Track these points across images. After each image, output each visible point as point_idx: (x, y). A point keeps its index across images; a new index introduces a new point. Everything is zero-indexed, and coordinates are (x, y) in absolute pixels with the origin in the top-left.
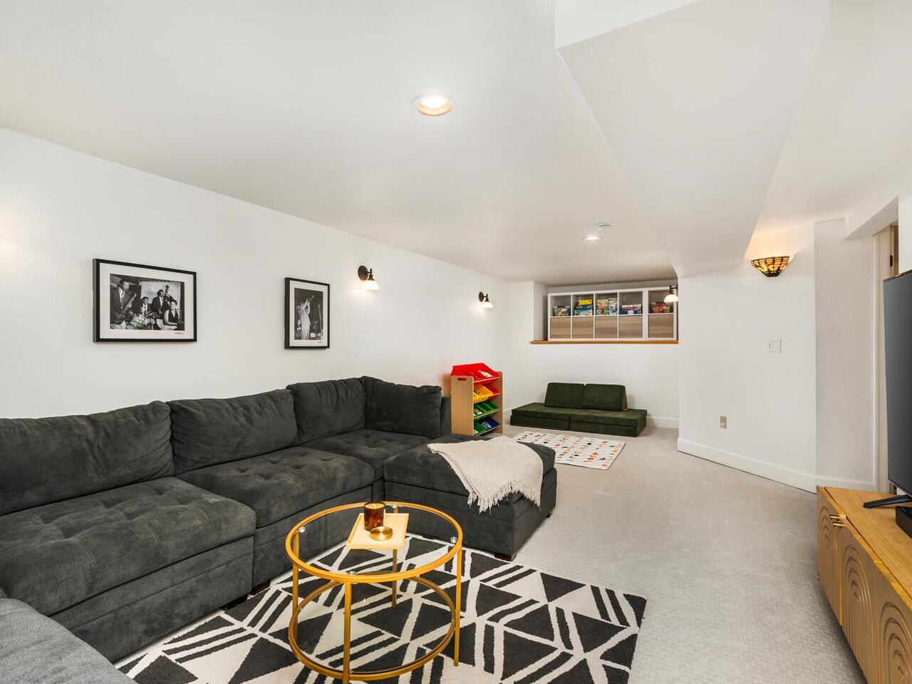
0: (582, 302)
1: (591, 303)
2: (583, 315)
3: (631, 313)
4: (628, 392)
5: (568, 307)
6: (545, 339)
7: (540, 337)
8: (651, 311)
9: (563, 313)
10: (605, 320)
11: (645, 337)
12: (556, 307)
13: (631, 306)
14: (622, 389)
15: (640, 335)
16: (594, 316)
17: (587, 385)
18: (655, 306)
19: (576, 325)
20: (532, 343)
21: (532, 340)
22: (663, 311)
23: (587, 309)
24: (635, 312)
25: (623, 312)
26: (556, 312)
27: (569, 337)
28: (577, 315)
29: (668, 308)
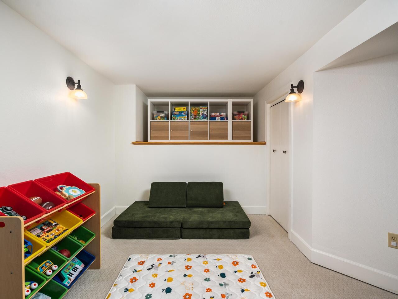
0: (178, 109)
1: (185, 110)
2: (178, 120)
3: (218, 119)
4: (225, 188)
5: (166, 112)
6: (145, 140)
7: (141, 139)
8: (234, 119)
9: (162, 117)
10: (198, 125)
11: (230, 139)
12: (155, 112)
13: (218, 114)
14: (220, 185)
15: (226, 138)
16: (189, 121)
17: (189, 183)
18: (236, 115)
19: (173, 128)
20: (134, 143)
21: (134, 141)
22: (242, 119)
23: (182, 115)
24: (222, 119)
25: (213, 118)
26: (155, 116)
27: (167, 138)
28: (174, 119)
29: (246, 117)
